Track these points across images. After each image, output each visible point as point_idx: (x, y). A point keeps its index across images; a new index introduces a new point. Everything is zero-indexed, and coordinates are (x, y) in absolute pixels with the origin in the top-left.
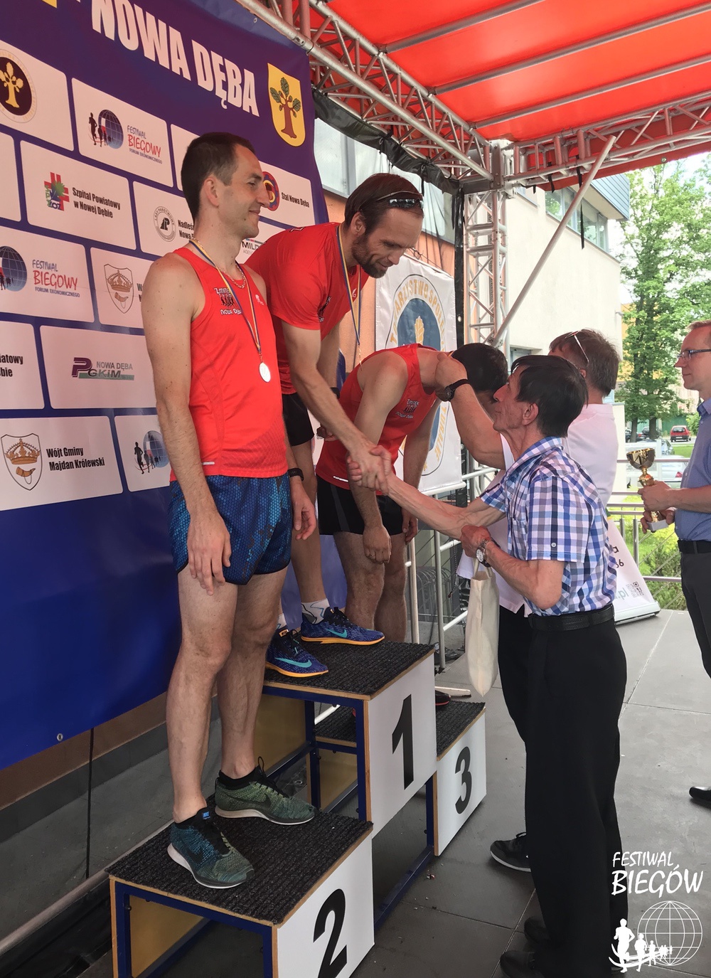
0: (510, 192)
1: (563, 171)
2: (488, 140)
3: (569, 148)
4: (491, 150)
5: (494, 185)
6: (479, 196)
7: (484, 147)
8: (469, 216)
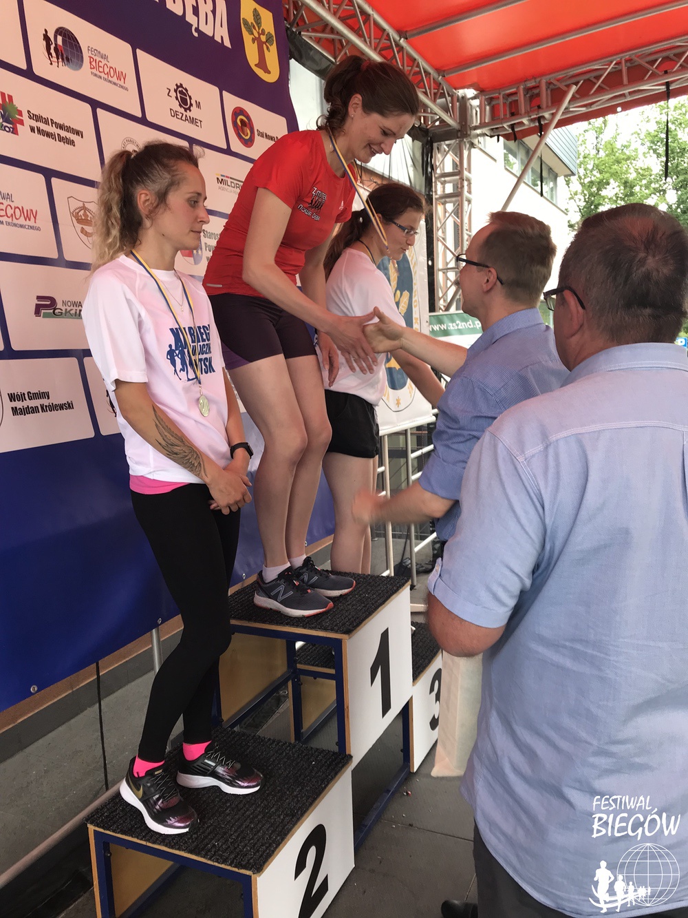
0: (475, 141)
1: (525, 121)
2: (455, 89)
3: (532, 98)
4: (458, 100)
5: (460, 134)
6: (446, 145)
7: (452, 96)
8: (438, 164)
